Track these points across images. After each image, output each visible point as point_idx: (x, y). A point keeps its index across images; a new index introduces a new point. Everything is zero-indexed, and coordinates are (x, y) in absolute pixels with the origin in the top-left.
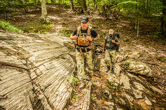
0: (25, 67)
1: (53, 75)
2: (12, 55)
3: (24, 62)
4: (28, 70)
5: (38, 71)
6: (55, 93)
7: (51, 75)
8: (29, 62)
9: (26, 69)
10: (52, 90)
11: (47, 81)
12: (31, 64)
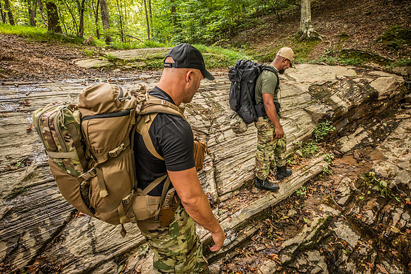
0: (206, 131)
1: (242, 145)
2: (197, 114)
3: (208, 124)
4: (207, 135)
5: (221, 137)
6: (232, 169)
7: (238, 144)
8: (214, 124)
9: (206, 134)
10: (230, 165)
11: (228, 152)
12: (217, 127)
